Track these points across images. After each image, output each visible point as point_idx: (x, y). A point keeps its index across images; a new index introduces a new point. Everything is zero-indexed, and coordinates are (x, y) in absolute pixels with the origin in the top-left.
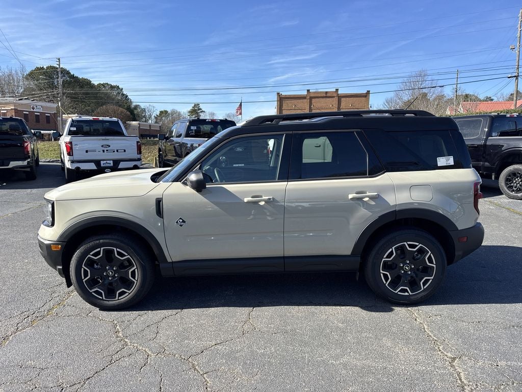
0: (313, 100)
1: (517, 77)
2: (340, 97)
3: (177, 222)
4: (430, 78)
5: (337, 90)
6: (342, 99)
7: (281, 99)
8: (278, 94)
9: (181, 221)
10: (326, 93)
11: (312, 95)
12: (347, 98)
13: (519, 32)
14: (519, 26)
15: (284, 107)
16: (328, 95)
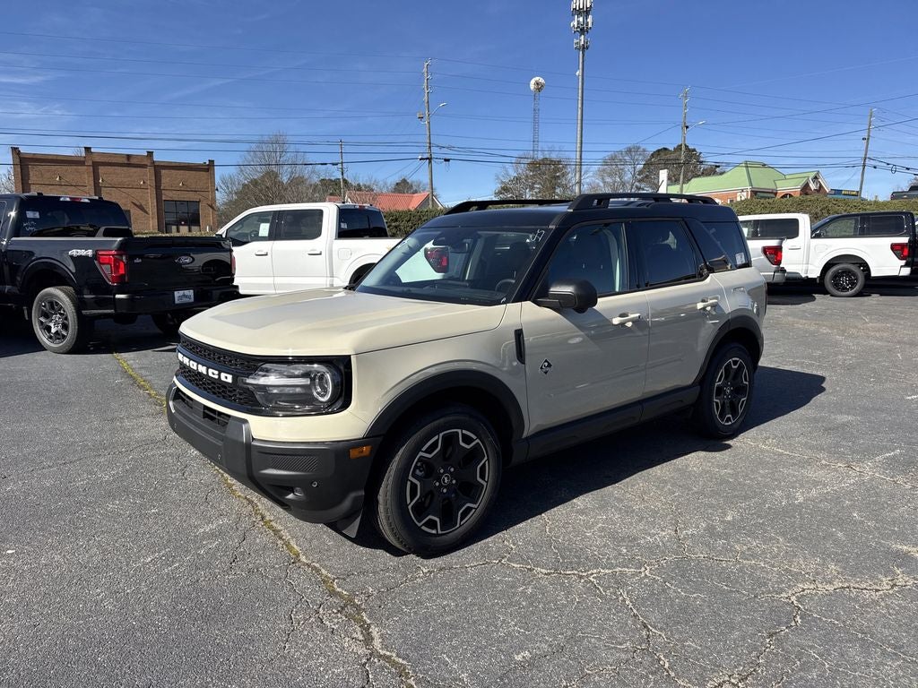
0: (102, 170)
1: (430, 159)
2: (158, 168)
3: (541, 368)
4: (292, 148)
5: (150, 154)
6: (163, 172)
7: (24, 163)
8: (15, 150)
9: (546, 364)
10: (129, 157)
11: (97, 159)
12: (173, 171)
13: (426, 95)
14: (425, 84)
15: (33, 178)
16: (133, 161)
